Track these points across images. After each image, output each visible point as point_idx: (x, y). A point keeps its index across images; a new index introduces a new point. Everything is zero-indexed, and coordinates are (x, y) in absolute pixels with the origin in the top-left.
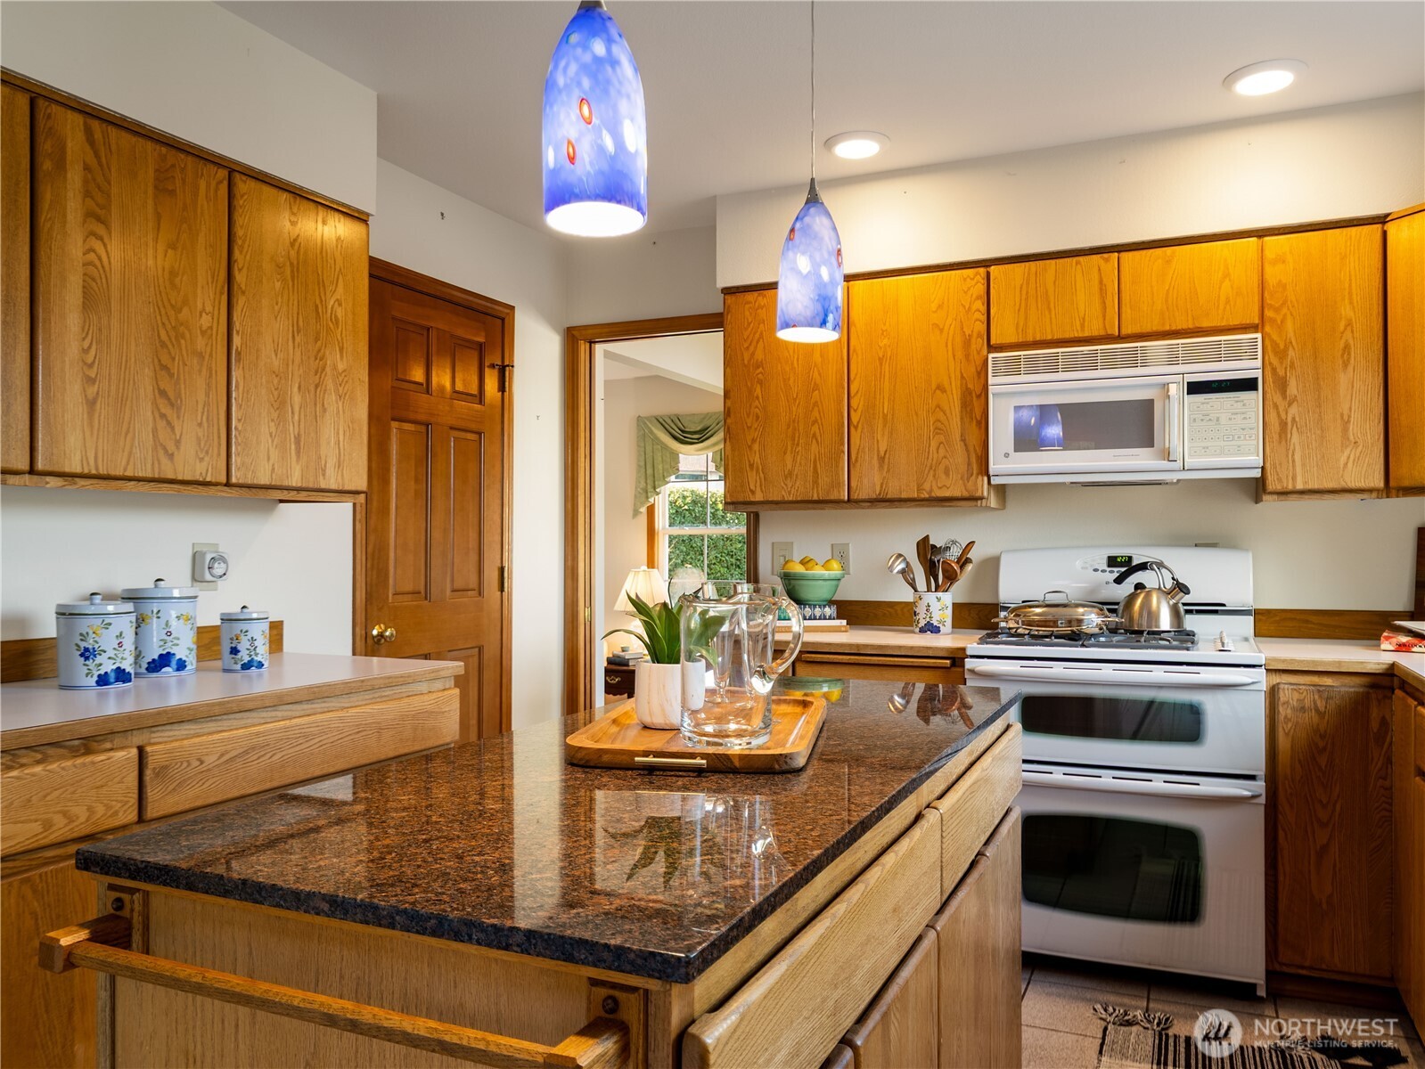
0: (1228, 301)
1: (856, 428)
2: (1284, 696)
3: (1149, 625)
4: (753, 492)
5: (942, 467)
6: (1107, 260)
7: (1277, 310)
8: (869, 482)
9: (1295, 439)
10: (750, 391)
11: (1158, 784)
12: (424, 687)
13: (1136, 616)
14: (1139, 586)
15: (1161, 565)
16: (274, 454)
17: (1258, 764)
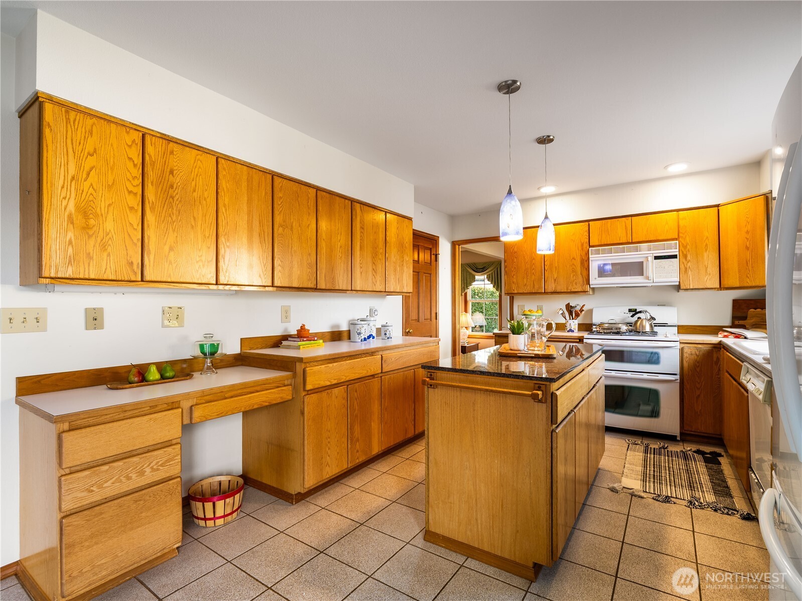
0: (667, 231)
1: (547, 271)
2: (685, 350)
3: (642, 330)
4: (514, 290)
5: (575, 282)
6: (627, 219)
7: (683, 234)
8: (551, 287)
9: (690, 273)
10: (513, 260)
11: (645, 376)
12: (431, 344)
13: (638, 327)
14: (639, 318)
15: (646, 311)
16: (394, 283)
17: (677, 371)
